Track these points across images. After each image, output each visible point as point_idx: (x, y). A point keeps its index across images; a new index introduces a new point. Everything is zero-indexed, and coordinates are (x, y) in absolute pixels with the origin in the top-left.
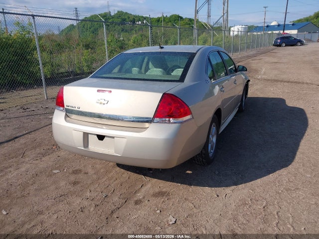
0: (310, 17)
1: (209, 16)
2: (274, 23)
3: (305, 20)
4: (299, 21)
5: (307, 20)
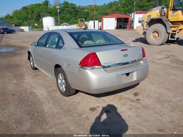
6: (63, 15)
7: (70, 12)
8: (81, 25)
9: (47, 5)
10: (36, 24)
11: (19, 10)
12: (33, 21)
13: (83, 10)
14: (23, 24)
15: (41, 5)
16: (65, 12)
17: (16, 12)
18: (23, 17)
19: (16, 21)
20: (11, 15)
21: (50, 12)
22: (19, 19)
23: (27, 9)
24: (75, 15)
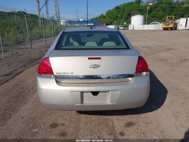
0: (97, 17)
1: (47, 13)
2: (81, 20)
3: (95, 19)
4: (93, 19)
5: (96, 19)
6: (155, 13)
7: (164, 9)
8: (168, 24)
9: (140, 3)
10: (125, 23)
11: (112, 10)
12: (123, 19)
13: (181, 5)
14: (113, 23)
15: (133, 3)
16: (158, 9)
17: (109, 12)
18: (114, 17)
19: (108, 20)
20: (104, 15)
21: (141, 10)
22: (110, 18)
23: (119, 8)
24: (170, 11)
